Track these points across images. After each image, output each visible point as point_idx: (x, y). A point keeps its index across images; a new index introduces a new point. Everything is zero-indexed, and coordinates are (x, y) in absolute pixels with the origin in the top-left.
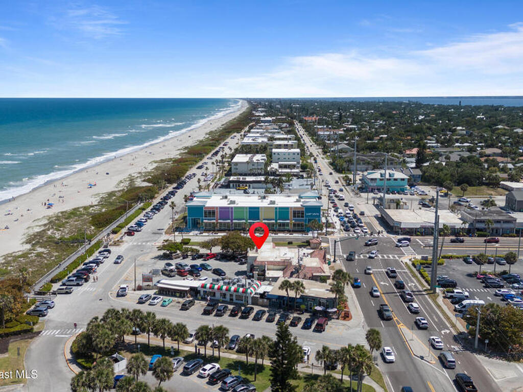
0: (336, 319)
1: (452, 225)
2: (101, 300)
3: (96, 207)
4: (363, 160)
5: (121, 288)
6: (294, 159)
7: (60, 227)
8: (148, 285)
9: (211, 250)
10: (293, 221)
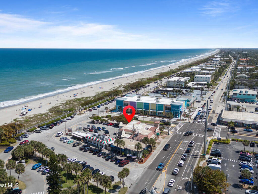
0: (136, 162)
1: (255, 123)
2: (48, 137)
3: (91, 98)
4: (244, 83)
5: (58, 133)
6: (206, 80)
7: (67, 105)
8: (70, 134)
9: (113, 121)
10: (165, 112)
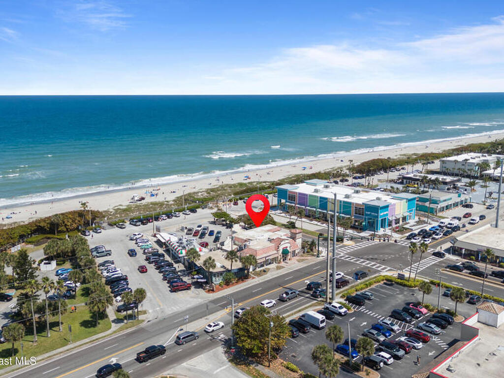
10: (353, 217)
